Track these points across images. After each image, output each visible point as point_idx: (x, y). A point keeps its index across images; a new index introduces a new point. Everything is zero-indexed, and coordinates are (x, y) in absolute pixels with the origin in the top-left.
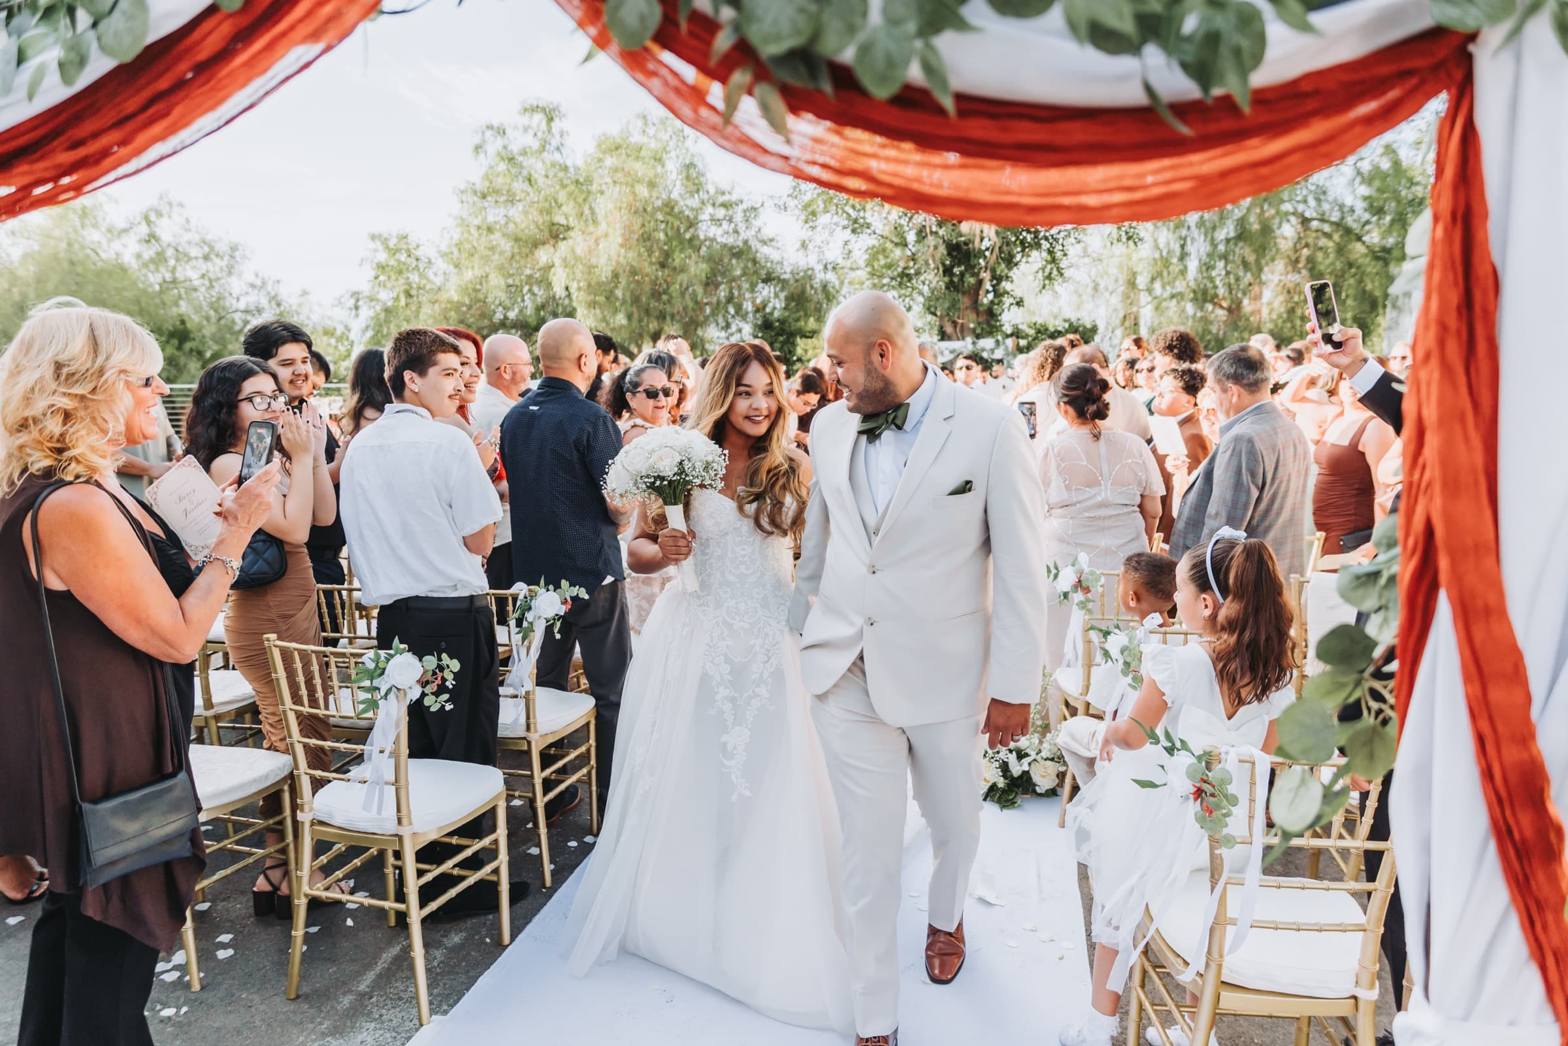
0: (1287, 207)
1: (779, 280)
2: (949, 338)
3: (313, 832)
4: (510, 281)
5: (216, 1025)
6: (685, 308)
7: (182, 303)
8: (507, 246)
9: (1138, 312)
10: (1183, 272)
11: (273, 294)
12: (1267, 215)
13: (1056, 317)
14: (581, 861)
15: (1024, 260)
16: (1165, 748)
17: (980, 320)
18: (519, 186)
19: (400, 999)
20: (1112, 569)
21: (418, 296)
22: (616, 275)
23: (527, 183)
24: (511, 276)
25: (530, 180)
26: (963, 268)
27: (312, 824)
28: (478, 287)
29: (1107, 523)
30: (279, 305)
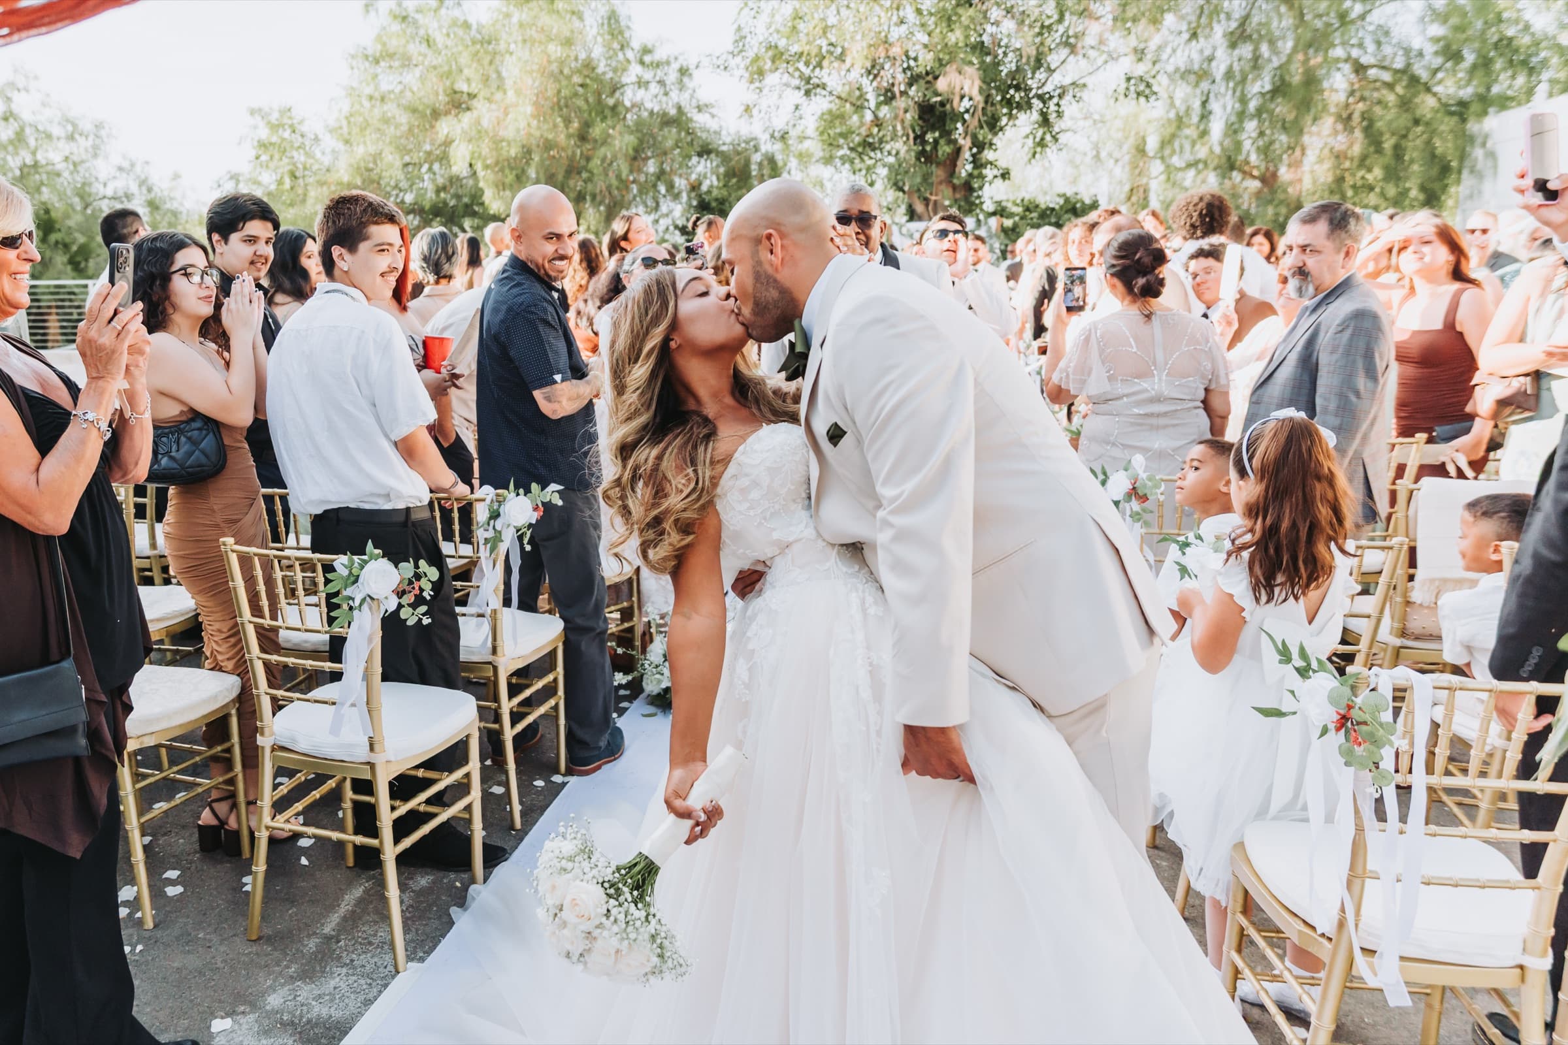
0: (1338, 52)
1: (719, 153)
2: (920, 219)
3: (274, 759)
4: (407, 159)
5: (176, 965)
6: (609, 188)
7: (44, 189)
8: (404, 119)
9: (1147, 184)
10: (1204, 133)
11: (143, 177)
12: (1312, 62)
13: (1045, 193)
14: (551, 802)
15: (1011, 123)
16: (1297, 669)
17: (958, 196)
18: (415, 49)
19: (370, 943)
20: (1169, 474)
21: (304, 177)
22: (527, 152)
23: (425, 45)
24: (409, 152)
25: (428, 41)
26: (937, 134)
27: (273, 750)
28: (371, 165)
29: (1162, 421)
30: (150, 190)
